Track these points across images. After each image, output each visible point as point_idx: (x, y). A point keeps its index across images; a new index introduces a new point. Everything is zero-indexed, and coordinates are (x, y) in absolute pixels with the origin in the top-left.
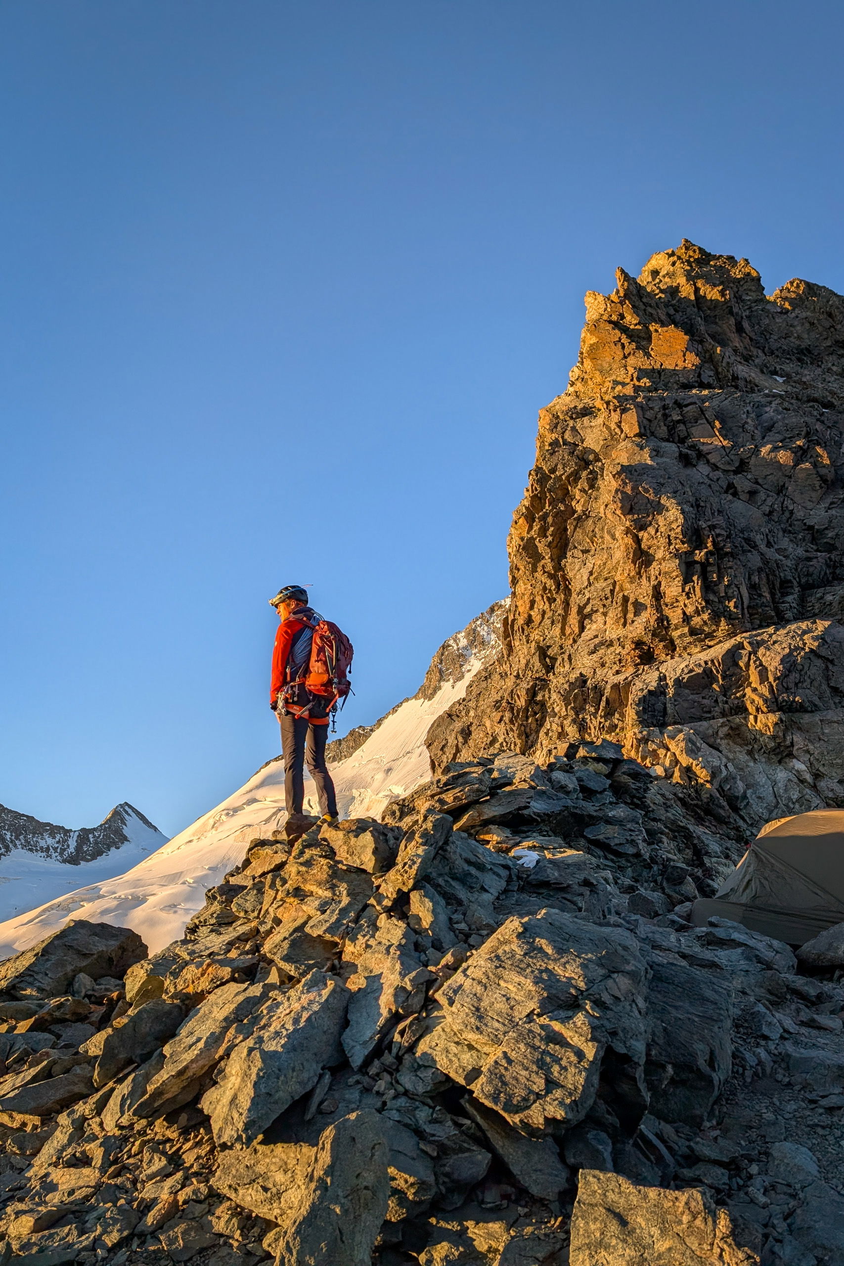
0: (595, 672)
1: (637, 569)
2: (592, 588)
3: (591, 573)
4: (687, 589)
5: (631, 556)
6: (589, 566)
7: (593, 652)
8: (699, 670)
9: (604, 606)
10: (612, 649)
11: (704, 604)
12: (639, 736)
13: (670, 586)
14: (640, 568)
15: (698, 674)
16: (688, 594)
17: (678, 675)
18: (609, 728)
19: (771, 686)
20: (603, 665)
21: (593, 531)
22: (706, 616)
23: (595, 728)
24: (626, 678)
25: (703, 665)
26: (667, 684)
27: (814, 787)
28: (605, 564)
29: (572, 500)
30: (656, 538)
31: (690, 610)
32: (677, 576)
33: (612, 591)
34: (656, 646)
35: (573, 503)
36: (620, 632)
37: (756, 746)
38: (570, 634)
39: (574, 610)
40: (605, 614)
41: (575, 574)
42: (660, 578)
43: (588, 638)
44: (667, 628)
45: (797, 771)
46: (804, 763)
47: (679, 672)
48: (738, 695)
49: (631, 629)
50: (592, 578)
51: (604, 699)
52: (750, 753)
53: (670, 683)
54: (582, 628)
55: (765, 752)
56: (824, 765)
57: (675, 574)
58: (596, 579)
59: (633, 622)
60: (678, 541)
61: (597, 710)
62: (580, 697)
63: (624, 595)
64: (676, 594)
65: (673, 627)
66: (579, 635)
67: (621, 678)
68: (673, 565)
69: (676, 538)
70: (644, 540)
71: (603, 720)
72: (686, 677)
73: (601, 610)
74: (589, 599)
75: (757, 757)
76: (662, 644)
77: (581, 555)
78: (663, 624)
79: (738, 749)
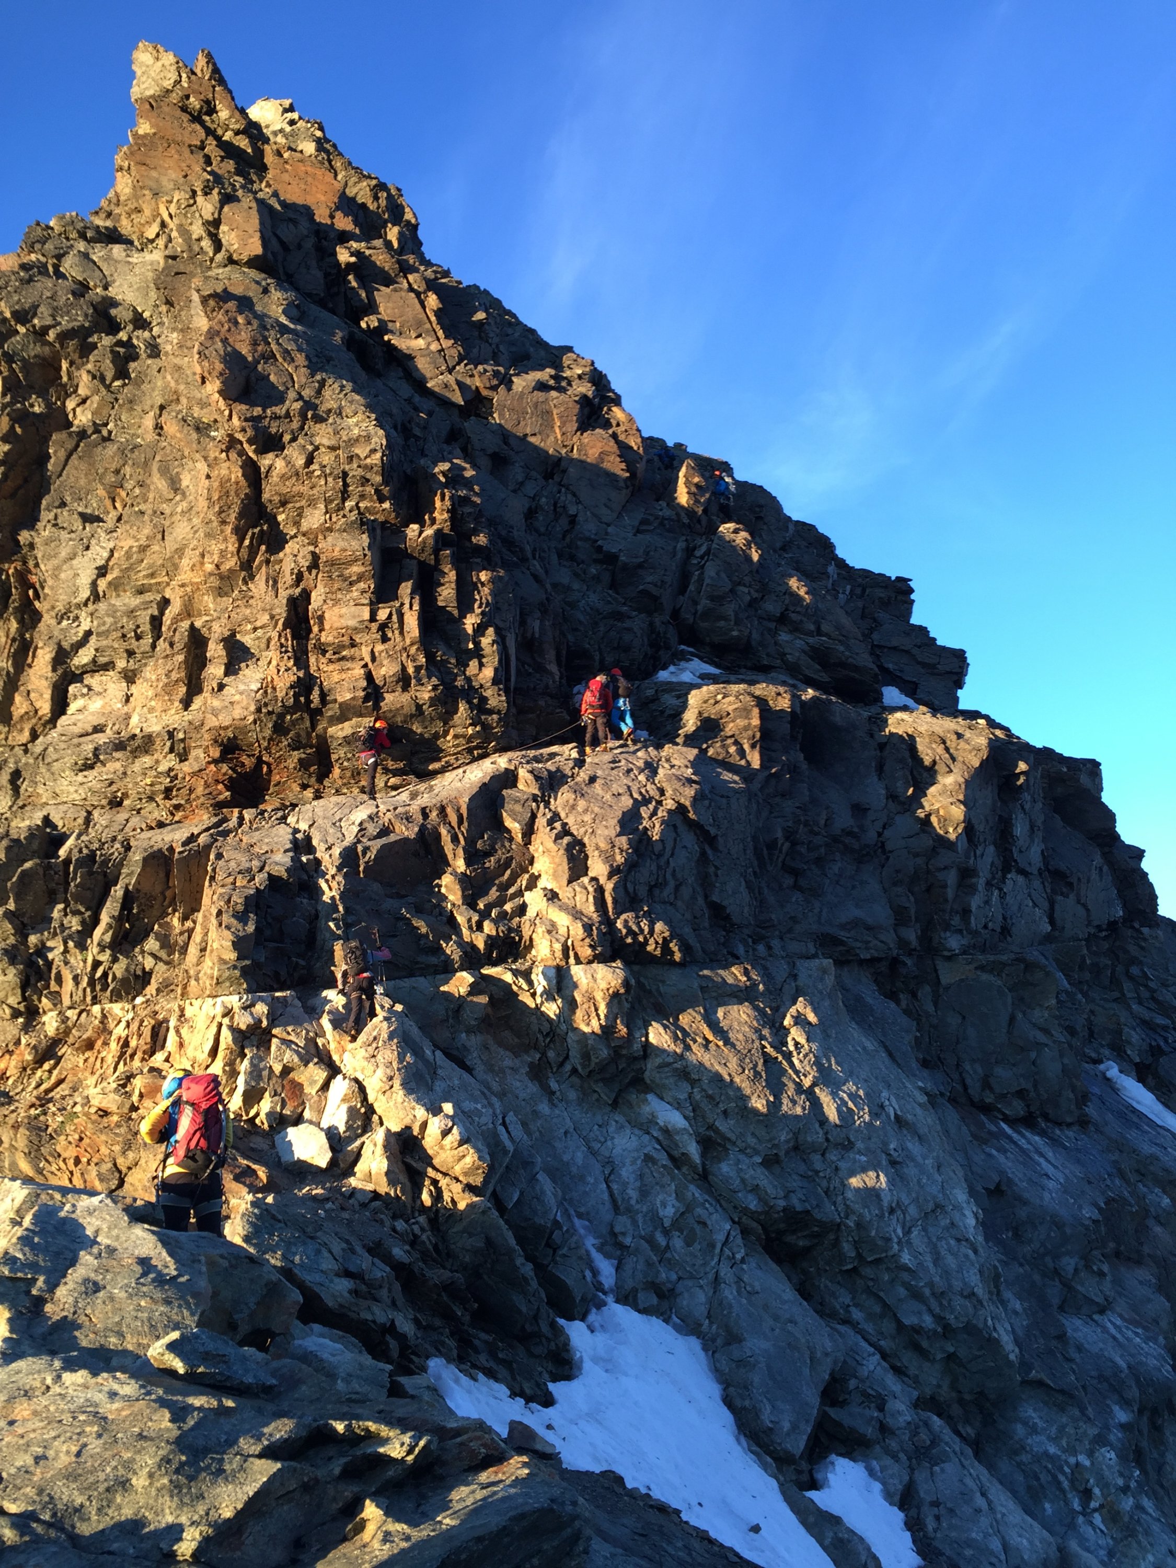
0: (88, 820)
1: (244, 553)
2: (102, 606)
3: (102, 571)
4: (382, 615)
5: (232, 517)
6: (99, 554)
7: (88, 766)
8: (409, 832)
9: (130, 653)
10: (147, 760)
11: (422, 660)
12: (243, 1021)
13: (337, 602)
14: (253, 551)
15: (406, 840)
16: (383, 627)
17: (350, 839)
18: (124, 982)
19: (600, 890)
20: (116, 803)
21: (117, 472)
22: (425, 694)
23: (76, 979)
24: (192, 838)
25: (419, 818)
26: (318, 862)
27: (704, 1177)
28: (143, 549)
29: (68, 395)
30: (310, 474)
31: (385, 670)
32: (360, 578)
33: (156, 622)
34: (279, 760)
35: (70, 404)
36: (175, 718)
37: (551, 1054)
38: (24, 717)
39: (43, 658)
40: (130, 677)
41: (58, 568)
42: (309, 579)
43: (77, 730)
44: (314, 715)
45: (666, 1131)
46: (678, 1106)
47: (351, 833)
48: (508, 907)
49: (216, 703)
50: (102, 584)
51: (118, 891)
52: (538, 1073)
53: (330, 861)
54: (60, 705)
55: (574, 1071)
56: (725, 1112)
57: (356, 569)
58: (115, 586)
59: (221, 687)
60: (370, 490)
61: (89, 927)
62: (39, 885)
63: (192, 625)
64: (352, 623)
65: (331, 711)
66: (53, 721)
67: (175, 837)
68: (355, 544)
69: (365, 481)
70: (275, 477)
71: (105, 957)
72: (376, 845)
73: (121, 664)
74: (88, 633)
75: (554, 1085)
76: (296, 755)
77: (78, 524)
78: (309, 701)
79: (508, 1061)
